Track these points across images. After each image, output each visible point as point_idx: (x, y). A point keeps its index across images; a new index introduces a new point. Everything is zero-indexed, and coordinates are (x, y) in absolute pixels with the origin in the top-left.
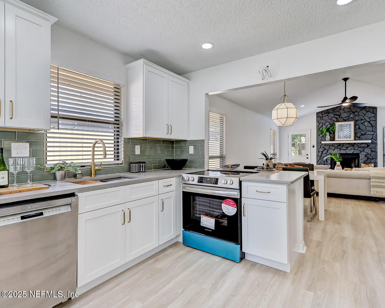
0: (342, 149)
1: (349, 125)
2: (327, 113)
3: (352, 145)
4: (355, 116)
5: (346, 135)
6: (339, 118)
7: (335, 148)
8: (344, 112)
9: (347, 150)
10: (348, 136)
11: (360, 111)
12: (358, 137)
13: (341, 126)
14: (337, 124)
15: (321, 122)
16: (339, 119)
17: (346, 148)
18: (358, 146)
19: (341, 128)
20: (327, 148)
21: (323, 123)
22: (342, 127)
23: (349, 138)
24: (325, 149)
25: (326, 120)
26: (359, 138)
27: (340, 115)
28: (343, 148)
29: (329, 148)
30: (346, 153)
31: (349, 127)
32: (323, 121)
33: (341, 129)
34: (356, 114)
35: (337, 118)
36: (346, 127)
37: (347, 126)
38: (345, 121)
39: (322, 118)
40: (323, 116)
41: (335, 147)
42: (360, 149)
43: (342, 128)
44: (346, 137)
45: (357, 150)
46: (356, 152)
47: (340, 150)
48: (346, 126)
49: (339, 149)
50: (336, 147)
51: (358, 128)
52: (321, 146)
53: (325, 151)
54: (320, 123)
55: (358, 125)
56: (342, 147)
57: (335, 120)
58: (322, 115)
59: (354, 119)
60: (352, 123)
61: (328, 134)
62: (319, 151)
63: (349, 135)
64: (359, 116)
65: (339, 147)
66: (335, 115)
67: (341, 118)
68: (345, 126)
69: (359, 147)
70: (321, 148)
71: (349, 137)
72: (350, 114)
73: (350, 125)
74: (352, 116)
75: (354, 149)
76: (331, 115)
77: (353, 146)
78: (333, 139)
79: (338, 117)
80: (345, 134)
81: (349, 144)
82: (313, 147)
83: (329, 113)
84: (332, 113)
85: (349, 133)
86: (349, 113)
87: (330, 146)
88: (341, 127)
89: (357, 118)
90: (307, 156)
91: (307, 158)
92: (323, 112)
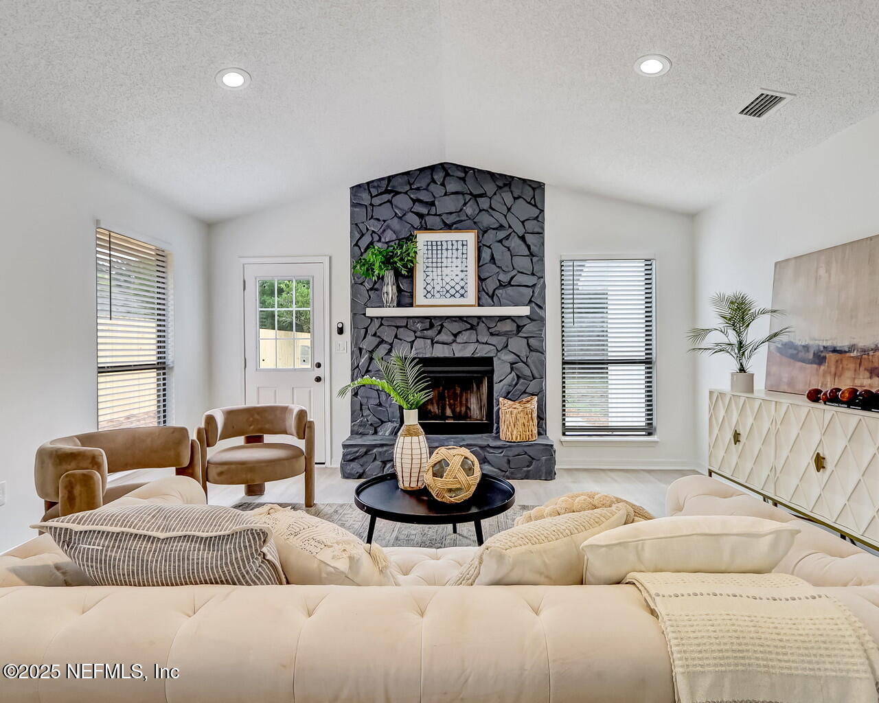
0: (437, 342)
1: (460, 247)
2: (387, 192)
3: (472, 323)
4: (481, 211)
5: (453, 283)
6: (428, 214)
7: (416, 337)
8: (445, 195)
9: (454, 345)
10: (458, 287)
11: (495, 194)
12: (487, 294)
13: (435, 248)
14: (422, 238)
15: (367, 229)
16: (430, 220)
17: (450, 338)
18: (489, 328)
19: (435, 256)
20: (387, 334)
21: (373, 232)
22: (439, 252)
23: (462, 296)
24: (382, 342)
25: (384, 221)
26: (492, 297)
27: (433, 204)
28: (443, 337)
29: (396, 337)
30: (452, 355)
31: (460, 252)
32: (374, 226)
33: (435, 260)
34: (484, 203)
35: (421, 216)
36: (450, 252)
37: (455, 247)
38: (448, 227)
39: (370, 209)
40: (376, 201)
41: (415, 332)
42: (494, 340)
43: (439, 256)
44: (452, 292)
45: (486, 343)
46: (483, 351)
47: (433, 344)
48: (450, 247)
49: (429, 341)
50: (418, 334)
51: (488, 258)
52: (366, 329)
53: (383, 349)
54: (364, 231)
55: (489, 247)
56: (440, 332)
57: (416, 221)
58: (372, 197)
59: (475, 223)
60: (470, 237)
61: (389, 276)
62: (360, 350)
63: (462, 284)
64: (489, 210)
65: (429, 333)
66: (414, 201)
67: (436, 215)
68: (447, 249)
69: (492, 334)
70: (369, 337)
71: (462, 292)
72: (465, 204)
73: (463, 245)
74: (469, 210)
75: (478, 341)
76: (403, 202)
77: (472, 327)
78: (405, 298)
79: (424, 210)
80: (447, 279)
81: (461, 318)
82: (341, 331)
83: (397, 193)
84: (406, 193)
85: (462, 275)
86: (460, 197)
87: (398, 327)
88: (435, 252)
89: (486, 220)
90: (318, 372)
91: (318, 379)
92: (374, 187)
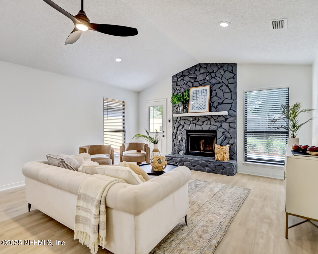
0: (197, 125)
1: (204, 92)
2: (182, 76)
3: (208, 118)
4: (212, 78)
5: (201, 105)
6: (195, 82)
7: (191, 123)
8: (200, 74)
9: (203, 126)
10: (203, 106)
11: (217, 71)
12: (214, 107)
13: (196, 93)
14: (192, 90)
15: (177, 89)
16: (195, 84)
17: (201, 123)
18: (215, 120)
19: (196, 96)
20: (182, 122)
21: (178, 90)
22: (197, 94)
24: (181, 125)
25: (181, 86)
26: (216, 108)
27: (196, 78)
29: (185, 123)
30: (202, 129)
31: (204, 93)
32: (178, 88)
33: (196, 97)
34: (213, 75)
35: (192, 83)
36: (201, 94)
37: (202, 92)
38: (201, 85)
39: (177, 82)
40: (179, 80)
41: (190, 121)
42: (216, 124)
43: (197, 95)
44: (201, 107)
45: (214, 125)
46: (212, 128)
47: (196, 125)
48: (201, 92)
49: (194, 124)
50: (191, 122)
51: (215, 94)
52: (176, 120)
53: (181, 127)
54: (176, 90)
55: (215, 90)
56: (198, 121)
57: (190, 84)
58: (178, 78)
59: (210, 82)
60: (208, 88)
61: (180, 104)
62: (174, 127)
63: (204, 104)
64: (216, 77)
65: (195, 122)
66: (190, 78)
67: (197, 81)
68: (200, 93)
69: (216, 122)
70: (177, 123)
71: (204, 107)
72: (207, 76)
73: (205, 91)
74: (208, 78)
75: (211, 124)
76: (187, 79)
77: (209, 119)
79: (193, 81)
80: (199, 103)
81: (205, 116)
82: (170, 121)
83: (185, 76)
84: (188, 76)
85: (204, 101)
86: (205, 74)
87: (185, 120)
88: (196, 94)
89: (213, 81)
90: (164, 134)
91: (164, 136)
92: (178, 75)
